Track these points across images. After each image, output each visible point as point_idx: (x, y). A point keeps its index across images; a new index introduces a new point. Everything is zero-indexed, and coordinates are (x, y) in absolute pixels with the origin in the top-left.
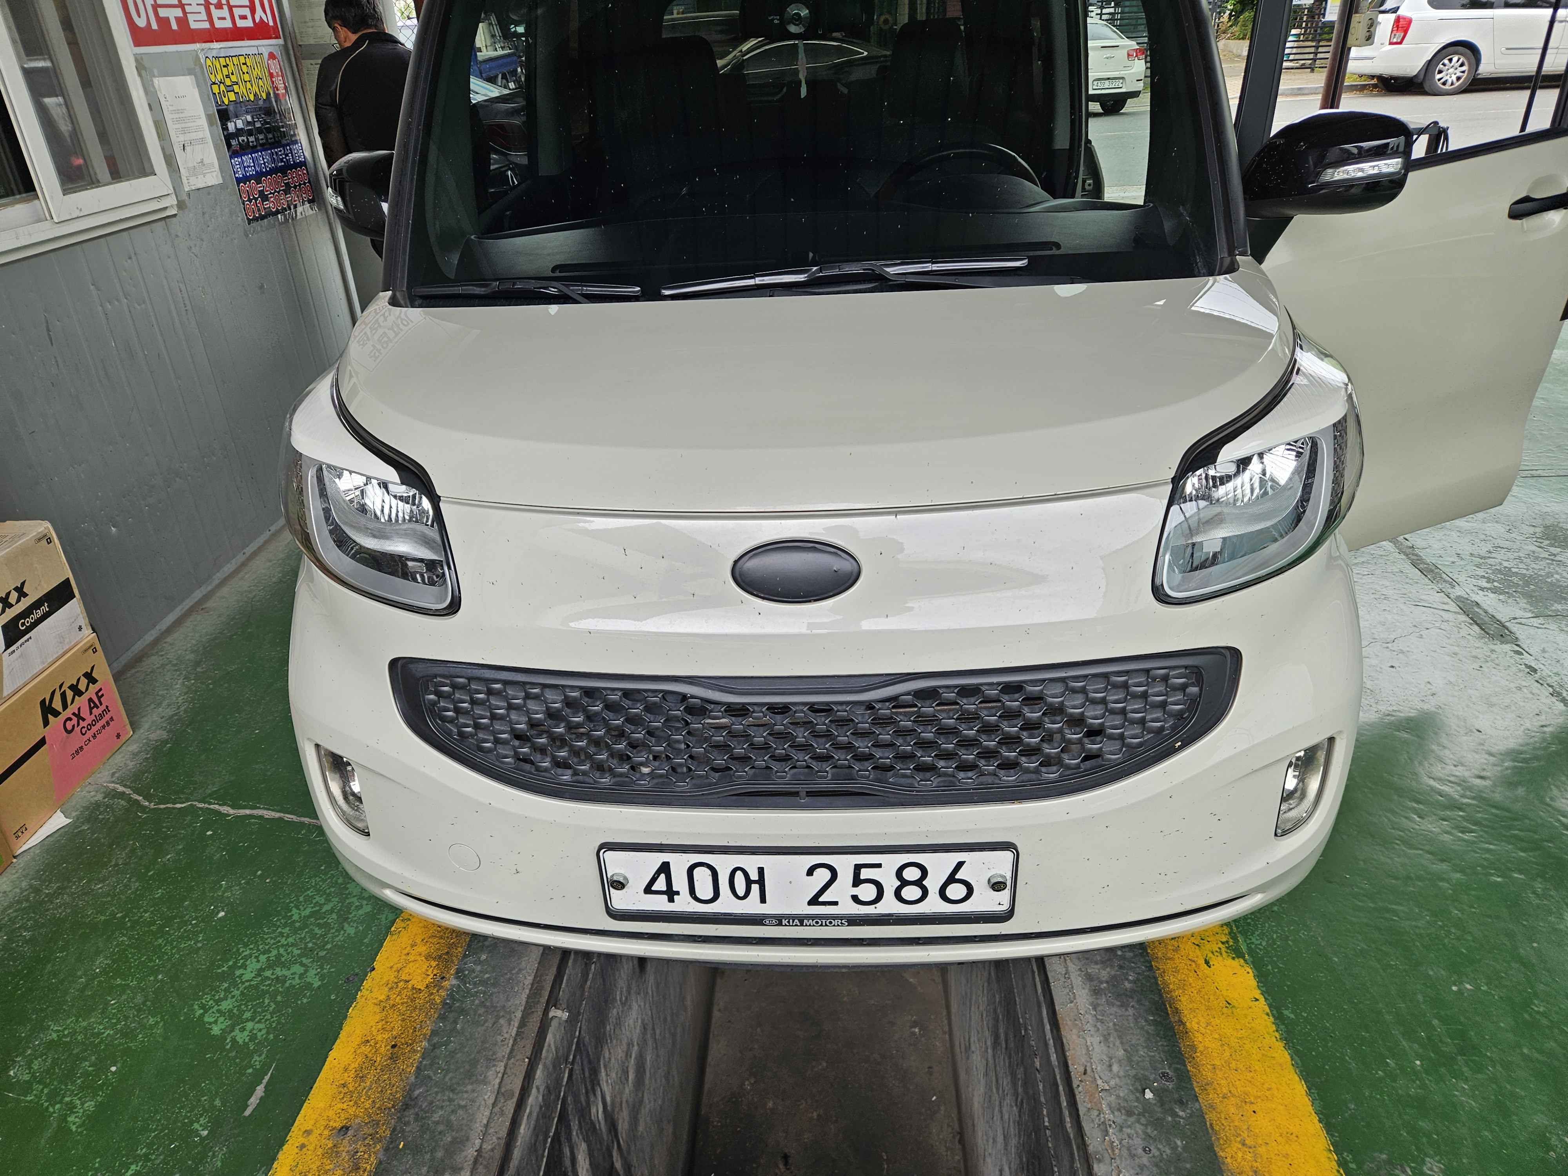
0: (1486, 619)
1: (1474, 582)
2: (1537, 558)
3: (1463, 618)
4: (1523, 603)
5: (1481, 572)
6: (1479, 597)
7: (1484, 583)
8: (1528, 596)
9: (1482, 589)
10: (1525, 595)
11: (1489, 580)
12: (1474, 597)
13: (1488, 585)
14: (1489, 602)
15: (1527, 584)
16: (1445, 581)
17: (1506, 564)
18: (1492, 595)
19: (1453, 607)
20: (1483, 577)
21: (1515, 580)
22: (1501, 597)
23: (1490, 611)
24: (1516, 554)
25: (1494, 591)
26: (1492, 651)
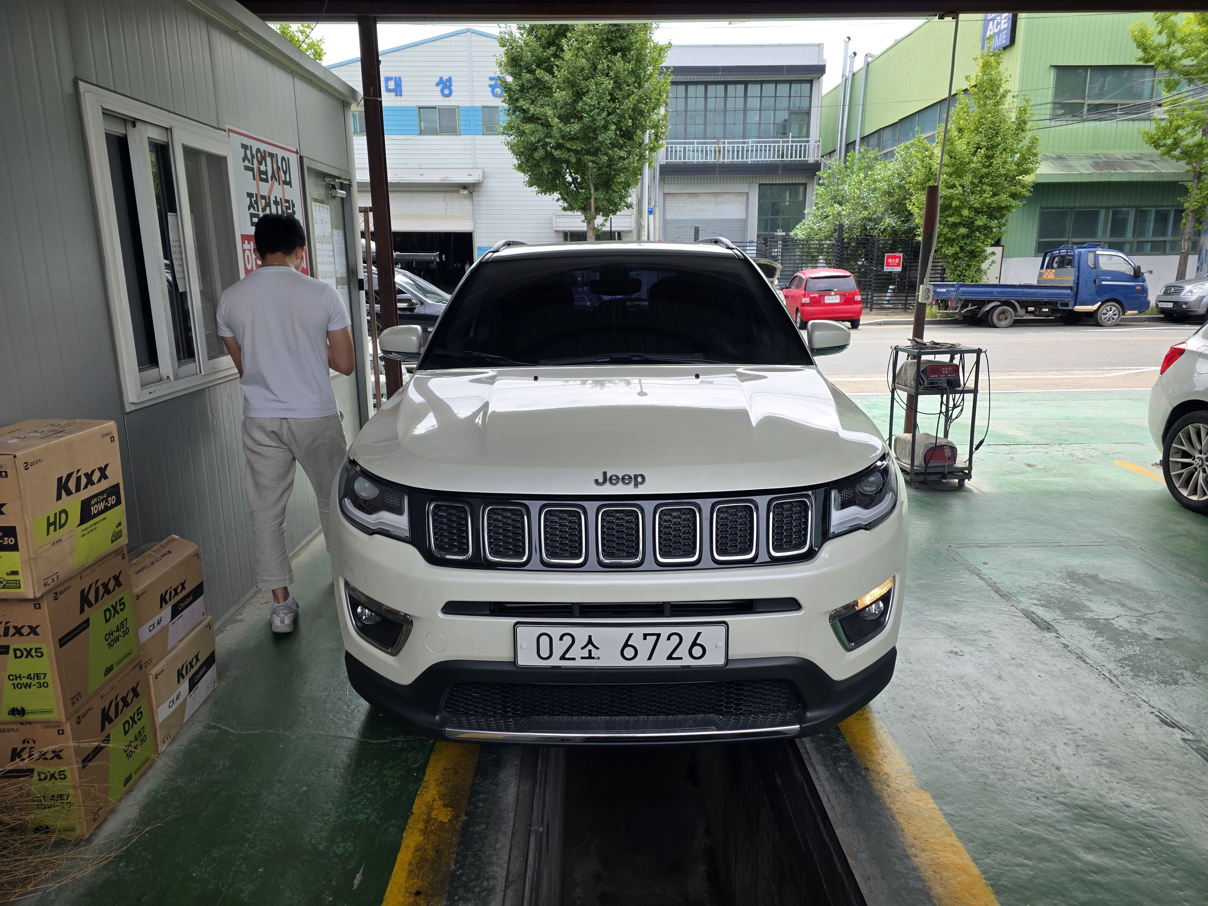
0: (1039, 620)
1: (1031, 601)
2: (1064, 589)
3: (1027, 620)
4: (1058, 612)
5: (1034, 596)
6: (1034, 609)
7: (1036, 602)
8: (1061, 609)
9: (1035, 605)
10: (1058, 607)
11: (1038, 600)
12: (1031, 609)
13: (1039, 603)
14: (1041, 612)
15: (1060, 602)
16: (1016, 601)
17: (1047, 592)
18: (1041, 608)
19: (1020, 614)
20: (1035, 598)
21: (1053, 600)
22: (1046, 609)
23: (1040, 616)
24: (1053, 587)
25: (1042, 605)
26: (1044, 636)
